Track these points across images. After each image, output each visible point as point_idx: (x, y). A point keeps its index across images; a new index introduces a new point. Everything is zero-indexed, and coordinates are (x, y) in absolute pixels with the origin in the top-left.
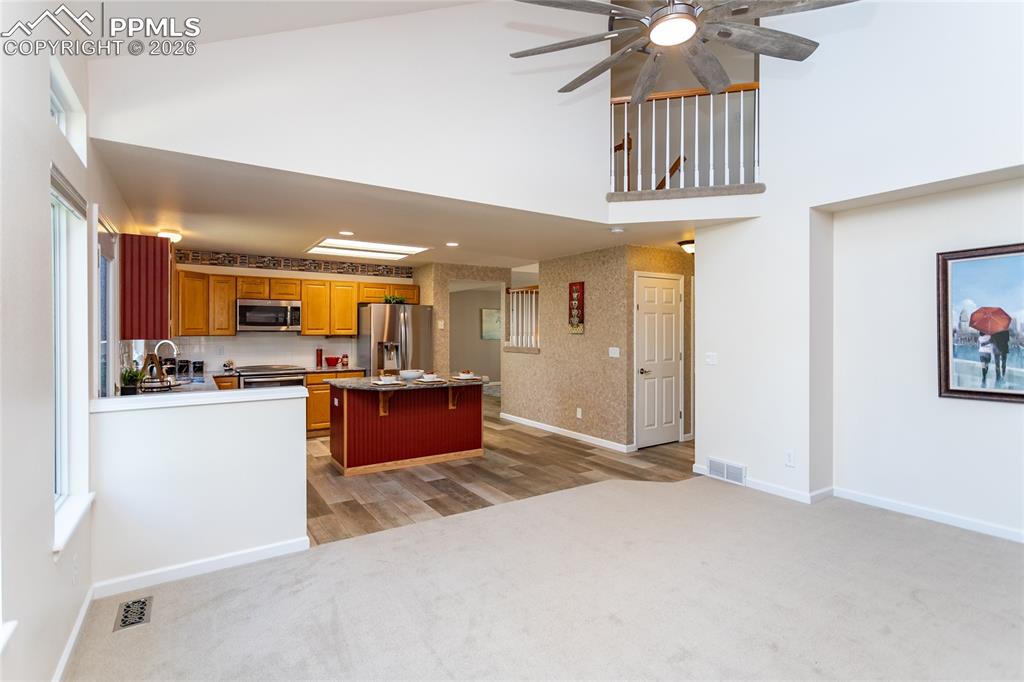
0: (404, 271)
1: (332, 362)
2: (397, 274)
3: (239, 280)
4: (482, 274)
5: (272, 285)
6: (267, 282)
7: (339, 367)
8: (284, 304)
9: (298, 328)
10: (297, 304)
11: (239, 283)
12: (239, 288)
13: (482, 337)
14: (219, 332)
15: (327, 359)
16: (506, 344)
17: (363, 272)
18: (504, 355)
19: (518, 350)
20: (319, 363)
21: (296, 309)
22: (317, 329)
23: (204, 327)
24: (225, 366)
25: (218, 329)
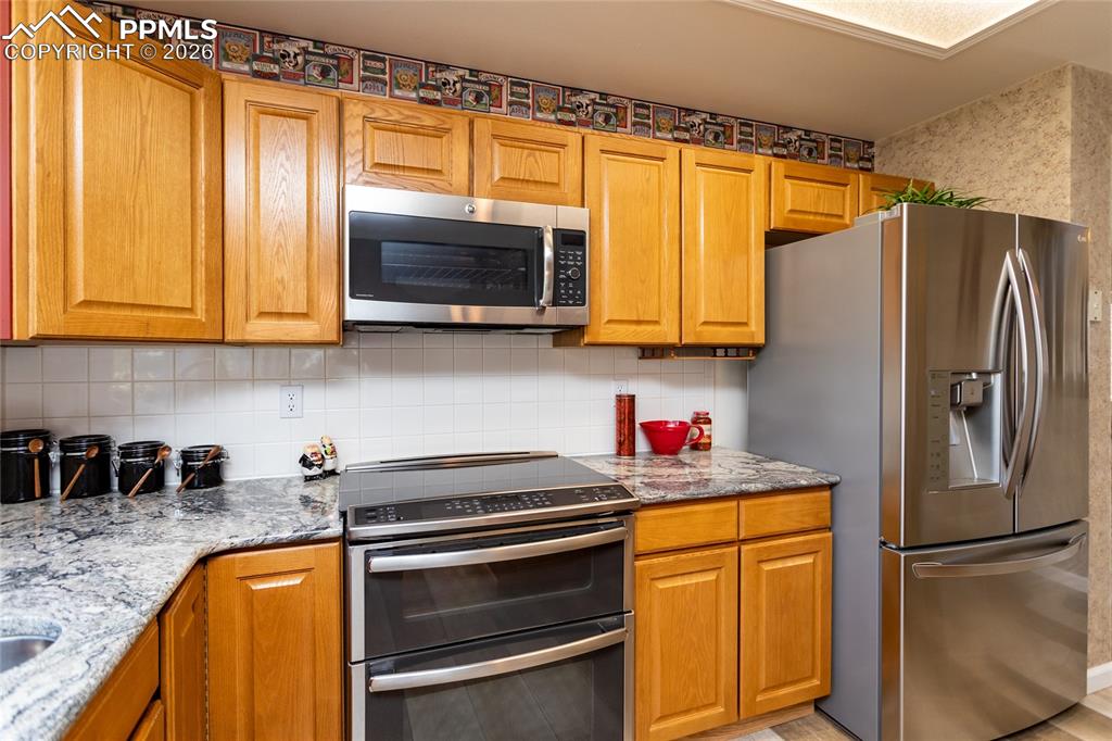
3: (354, 111)
5: (480, 143)
6: (461, 130)
9: (578, 315)
12: (354, 142)
21: (571, 240)
22: (639, 322)
23: (201, 304)
24: (304, 461)
25: (262, 314)
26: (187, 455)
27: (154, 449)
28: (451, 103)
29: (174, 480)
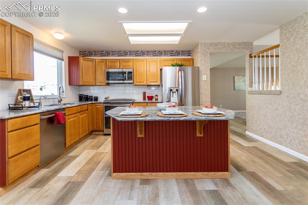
0: (186, 53)
1: (150, 98)
2: (183, 55)
3: (107, 61)
4: (232, 47)
5: (121, 62)
6: (118, 61)
7: (154, 100)
8: (125, 70)
9: (131, 82)
10: (131, 70)
11: (107, 62)
12: (107, 64)
13: (234, 89)
14: (99, 84)
15: (147, 96)
16: (250, 89)
17: (165, 55)
18: (248, 96)
19: (260, 93)
20: (144, 98)
21: (130, 73)
22: (141, 82)
23: (94, 82)
24: (105, 99)
25: (99, 82)
26: (94, 97)
27: (92, 96)
28: (122, 55)
29: (93, 100)
